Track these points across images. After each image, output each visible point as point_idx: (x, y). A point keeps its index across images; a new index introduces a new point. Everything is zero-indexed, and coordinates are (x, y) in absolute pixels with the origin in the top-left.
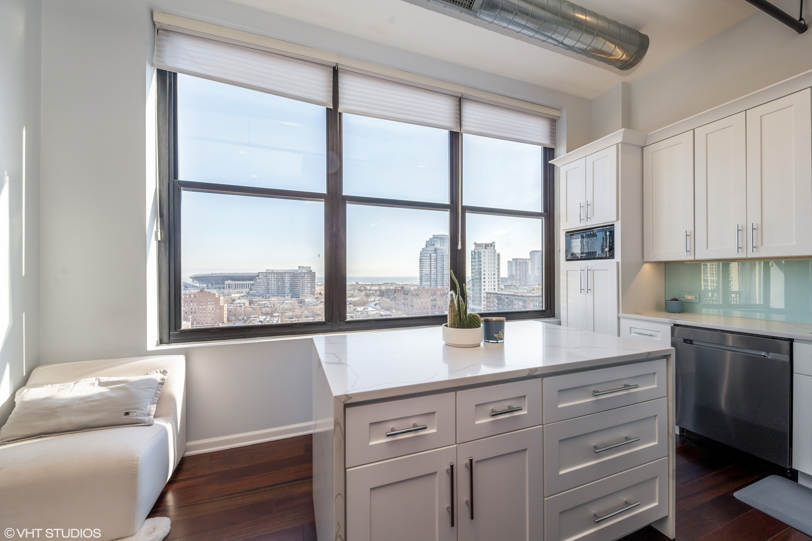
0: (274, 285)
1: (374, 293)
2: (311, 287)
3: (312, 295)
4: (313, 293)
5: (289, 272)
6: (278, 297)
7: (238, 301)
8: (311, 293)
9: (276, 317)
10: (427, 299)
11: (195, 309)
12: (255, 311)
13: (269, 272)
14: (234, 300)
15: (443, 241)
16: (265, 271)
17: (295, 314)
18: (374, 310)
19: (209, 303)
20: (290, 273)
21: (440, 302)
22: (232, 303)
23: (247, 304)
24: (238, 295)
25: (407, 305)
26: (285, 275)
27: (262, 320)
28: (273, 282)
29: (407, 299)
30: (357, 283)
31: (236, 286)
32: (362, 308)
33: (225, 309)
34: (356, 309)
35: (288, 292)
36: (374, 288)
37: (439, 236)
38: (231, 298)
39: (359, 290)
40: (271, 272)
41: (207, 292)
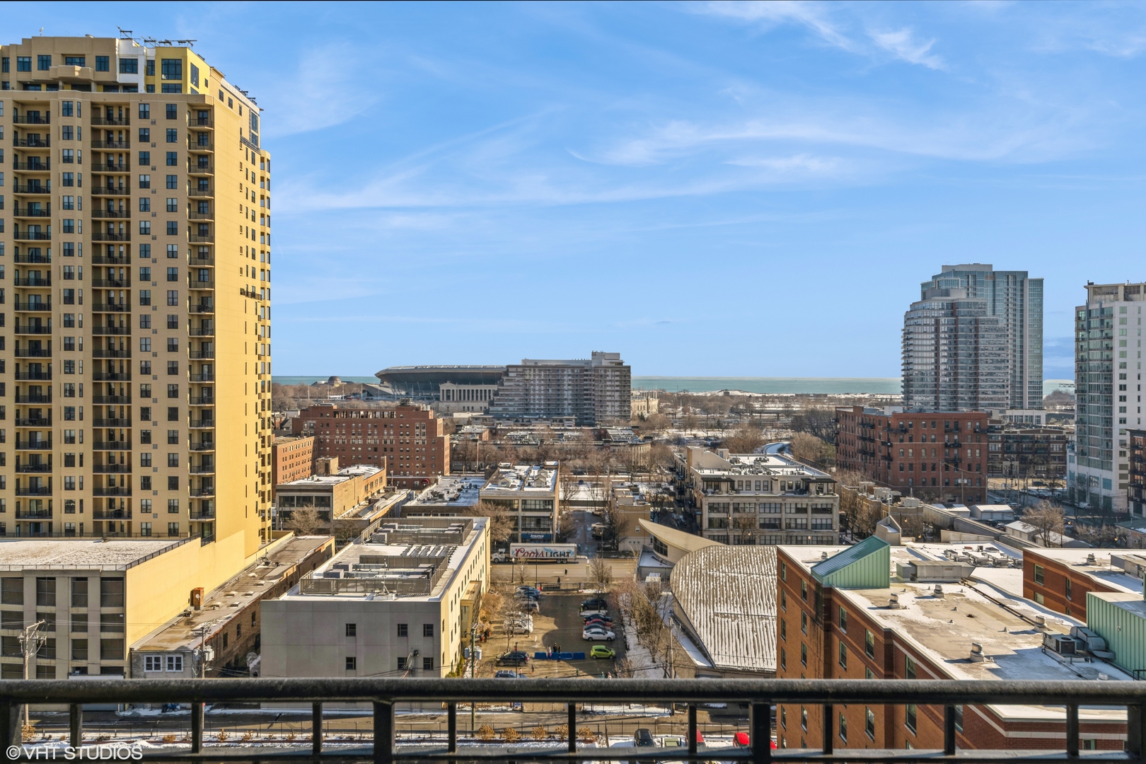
0: (540, 395)
1: (773, 420)
2: (620, 401)
3: (622, 422)
4: (625, 416)
5: (572, 364)
6: (548, 423)
7: (467, 428)
8: (621, 417)
9: (550, 468)
10: (934, 441)
11: (391, 443)
12: (503, 453)
13: (528, 364)
14: (459, 427)
15: (975, 283)
16: (520, 363)
17: (588, 464)
18: (784, 464)
19: (417, 431)
20: (573, 368)
21: (973, 453)
22: (457, 433)
23: (486, 436)
24: (466, 415)
25: (873, 454)
26: (563, 371)
27: (522, 474)
28: (537, 388)
29: (873, 441)
30: (727, 393)
31: (463, 396)
32: (752, 459)
33: (447, 444)
34: (736, 461)
35: (570, 411)
36: (771, 407)
37: (961, 269)
38: (452, 421)
39: (732, 411)
40: (533, 364)
41: (413, 407)
